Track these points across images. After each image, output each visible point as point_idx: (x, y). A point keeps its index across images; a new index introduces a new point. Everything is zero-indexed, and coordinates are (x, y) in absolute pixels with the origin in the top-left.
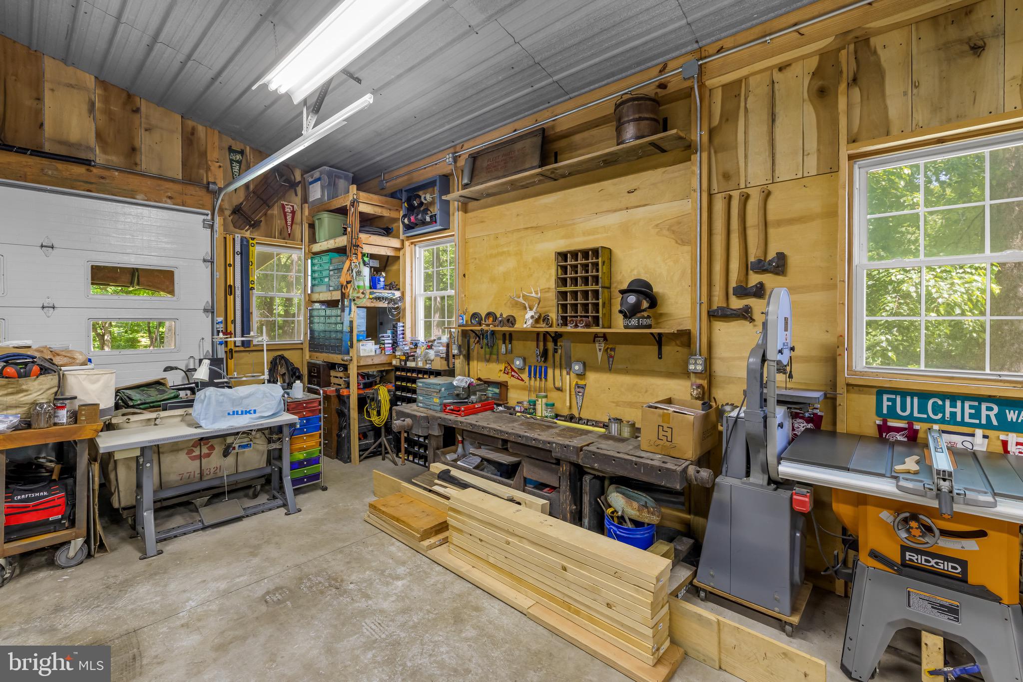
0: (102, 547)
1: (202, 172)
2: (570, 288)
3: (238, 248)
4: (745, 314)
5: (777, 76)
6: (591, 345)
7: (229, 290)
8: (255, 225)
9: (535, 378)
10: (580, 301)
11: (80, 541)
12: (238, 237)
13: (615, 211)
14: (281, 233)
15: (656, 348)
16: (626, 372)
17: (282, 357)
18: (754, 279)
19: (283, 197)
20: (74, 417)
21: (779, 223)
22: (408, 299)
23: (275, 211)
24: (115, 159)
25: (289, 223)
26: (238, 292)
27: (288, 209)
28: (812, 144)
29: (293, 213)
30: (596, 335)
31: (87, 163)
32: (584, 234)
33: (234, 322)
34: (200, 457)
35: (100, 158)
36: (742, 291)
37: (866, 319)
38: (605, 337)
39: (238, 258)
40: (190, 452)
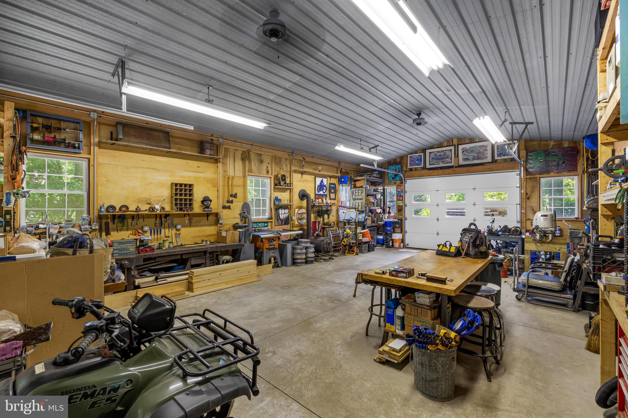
2: (178, 197)
4: (229, 208)
5: (235, 151)
6: (183, 218)
9: (154, 234)
10: (183, 202)
13: (193, 172)
15: (206, 217)
16: (196, 226)
18: (231, 199)
21: (236, 186)
28: (241, 170)
30: (185, 215)
32: (180, 177)
36: (228, 202)
37: (254, 208)
38: (188, 214)
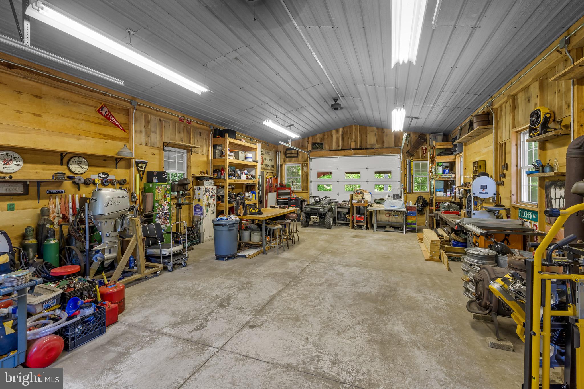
0: (369, 229)
1: (399, 143)
3: (408, 163)
7: (405, 176)
8: (413, 155)
11: (365, 226)
12: (408, 160)
14: (422, 156)
17: (421, 196)
19: (422, 145)
20: (364, 202)
22: (457, 177)
23: (420, 150)
24: (380, 146)
25: (424, 153)
26: (408, 176)
27: (424, 148)
29: (426, 149)
31: (373, 148)
33: (406, 185)
34: (388, 217)
35: (377, 146)
39: (408, 166)
40: (386, 215)
